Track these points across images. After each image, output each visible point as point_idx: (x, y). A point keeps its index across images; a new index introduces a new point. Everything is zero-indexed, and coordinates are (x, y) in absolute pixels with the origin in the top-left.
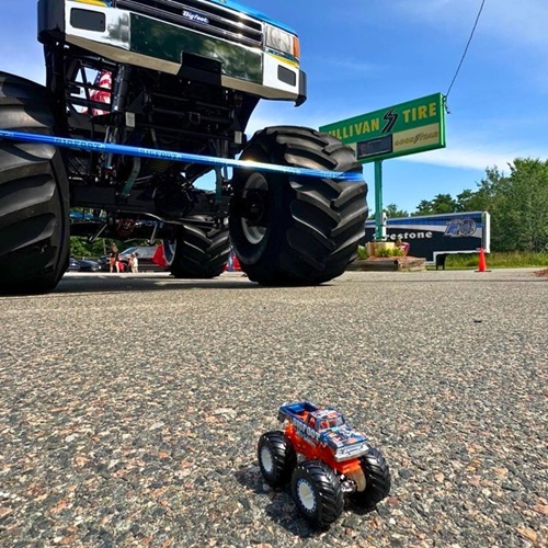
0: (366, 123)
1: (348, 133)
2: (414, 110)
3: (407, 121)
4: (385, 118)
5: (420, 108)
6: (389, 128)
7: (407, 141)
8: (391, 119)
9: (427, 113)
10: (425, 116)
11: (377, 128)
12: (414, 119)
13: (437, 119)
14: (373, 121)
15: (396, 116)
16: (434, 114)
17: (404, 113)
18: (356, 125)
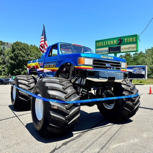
0: (112, 41)
1: (105, 44)
2: (128, 39)
3: (126, 42)
4: (119, 40)
5: (130, 38)
6: (120, 44)
7: (126, 49)
8: (120, 41)
9: (133, 40)
10: (132, 41)
11: (116, 43)
12: (128, 42)
13: (136, 43)
14: (114, 41)
15: (122, 40)
16: (135, 41)
17: (125, 39)
18: (108, 42)
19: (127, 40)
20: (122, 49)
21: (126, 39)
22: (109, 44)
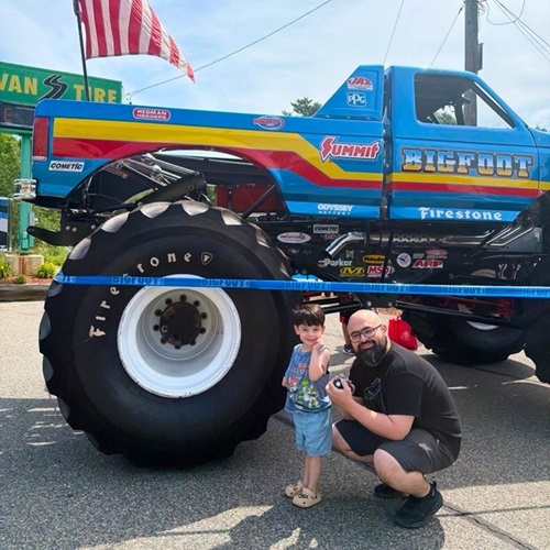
0: (16, 78)
4: (47, 83)
8: (56, 88)
11: (34, 92)
14: (27, 79)
15: (64, 86)
17: (75, 86)
21: (79, 88)
22: (1, 87)
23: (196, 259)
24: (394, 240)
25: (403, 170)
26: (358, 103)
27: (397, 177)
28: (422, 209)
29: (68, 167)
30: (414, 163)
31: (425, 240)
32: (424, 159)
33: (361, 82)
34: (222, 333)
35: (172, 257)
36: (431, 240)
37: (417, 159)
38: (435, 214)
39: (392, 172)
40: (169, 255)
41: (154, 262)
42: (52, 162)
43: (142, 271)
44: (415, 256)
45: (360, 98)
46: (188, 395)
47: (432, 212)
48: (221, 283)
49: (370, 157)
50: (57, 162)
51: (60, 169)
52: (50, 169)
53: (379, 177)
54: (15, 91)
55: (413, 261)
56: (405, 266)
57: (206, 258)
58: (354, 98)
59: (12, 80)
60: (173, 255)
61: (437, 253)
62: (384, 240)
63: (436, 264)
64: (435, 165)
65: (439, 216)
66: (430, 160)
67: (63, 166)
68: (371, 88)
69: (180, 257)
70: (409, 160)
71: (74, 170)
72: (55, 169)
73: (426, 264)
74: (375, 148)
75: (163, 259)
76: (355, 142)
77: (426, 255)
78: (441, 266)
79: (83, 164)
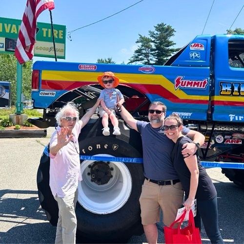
2: (50, 30)
5: (54, 31)
7: (45, 49)
9: (58, 35)
10: (57, 37)
12: (49, 36)
15: (38, 29)
16: (62, 38)
17: (43, 29)
18: (6, 25)
19: (47, 32)
20: (37, 48)
21: (45, 30)
22: (7, 31)
23: (110, 148)
24: (215, 129)
25: (220, 94)
26: (196, 57)
27: (217, 98)
28: (231, 115)
29: (48, 94)
30: (227, 91)
31: (232, 129)
32: (233, 88)
33: (197, 45)
34: (122, 182)
35: (98, 146)
36: (235, 129)
37: (229, 89)
38: (238, 118)
39: (214, 95)
40: (97, 145)
41: (90, 148)
42: (41, 92)
43: (84, 152)
44: (226, 137)
45: (197, 55)
46: (106, 213)
47: (237, 117)
48: (122, 159)
49: (202, 87)
50: (43, 92)
51: (44, 95)
52: (40, 95)
53: (207, 98)
54: (14, 32)
55: (225, 140)
56: (220, 142)
57: (115, 147)
58: (193, 55)
59: (13, 27)
60: (99, 145)
61: (239, 135)
62: (208, 129)
63: (238, 142)
64: (239, 91)
65: (240, 119)
66: (236, 89)
67: (46, 94)
68: (203, 49)
69: (102, 146)
70: (224, 89)
71: (51, 96)
72: (42, 95)
73: (232, 142)
74: (205, 83)
75: (94, 147)
76: (194, 80)
77: (232, 137)
78: (241, 143)
79: (55, 93)
